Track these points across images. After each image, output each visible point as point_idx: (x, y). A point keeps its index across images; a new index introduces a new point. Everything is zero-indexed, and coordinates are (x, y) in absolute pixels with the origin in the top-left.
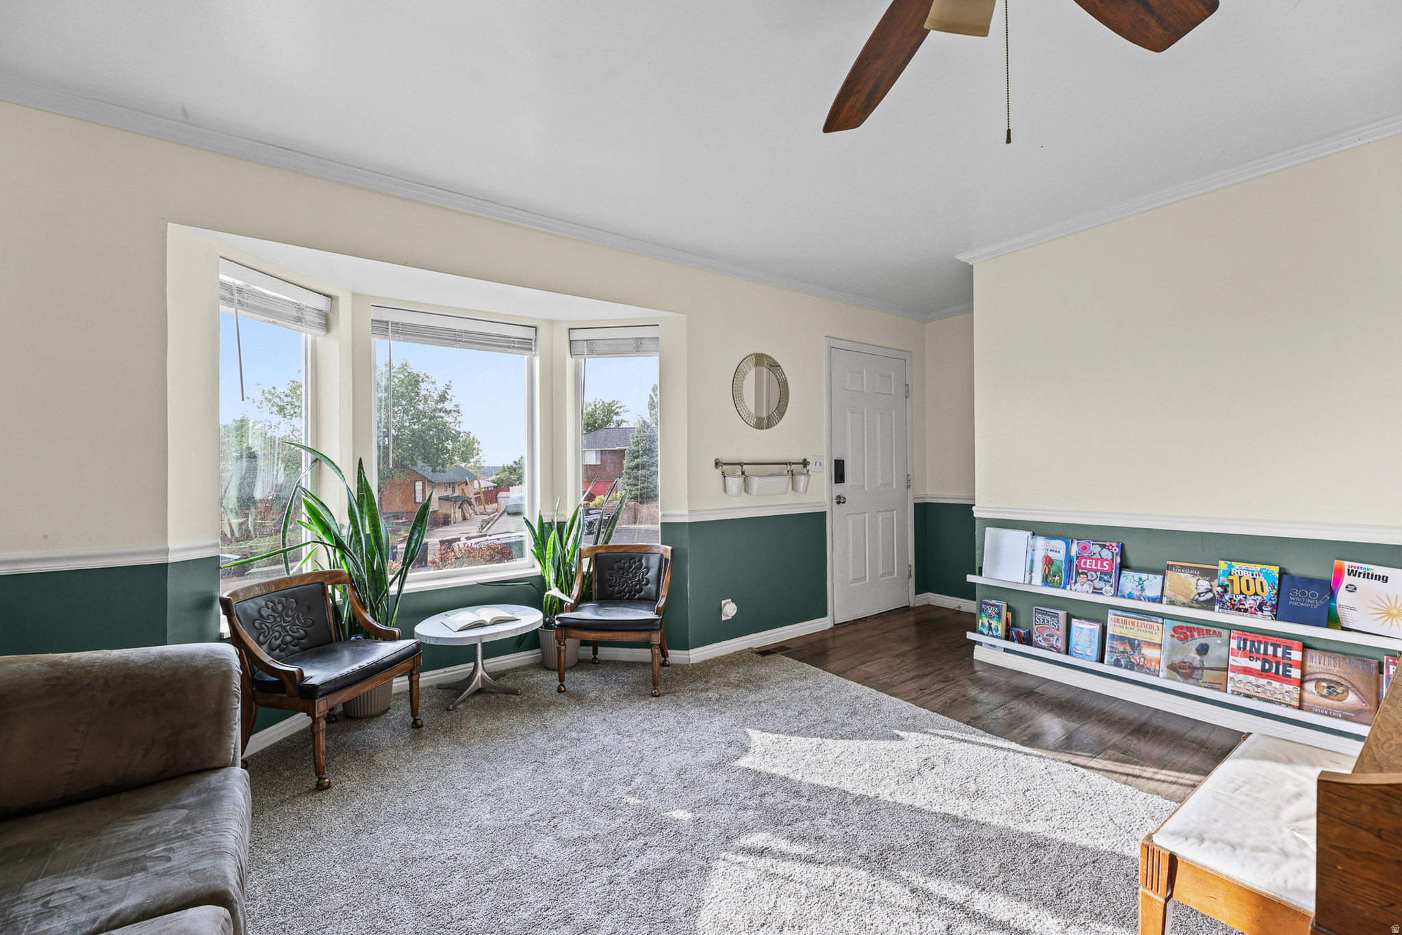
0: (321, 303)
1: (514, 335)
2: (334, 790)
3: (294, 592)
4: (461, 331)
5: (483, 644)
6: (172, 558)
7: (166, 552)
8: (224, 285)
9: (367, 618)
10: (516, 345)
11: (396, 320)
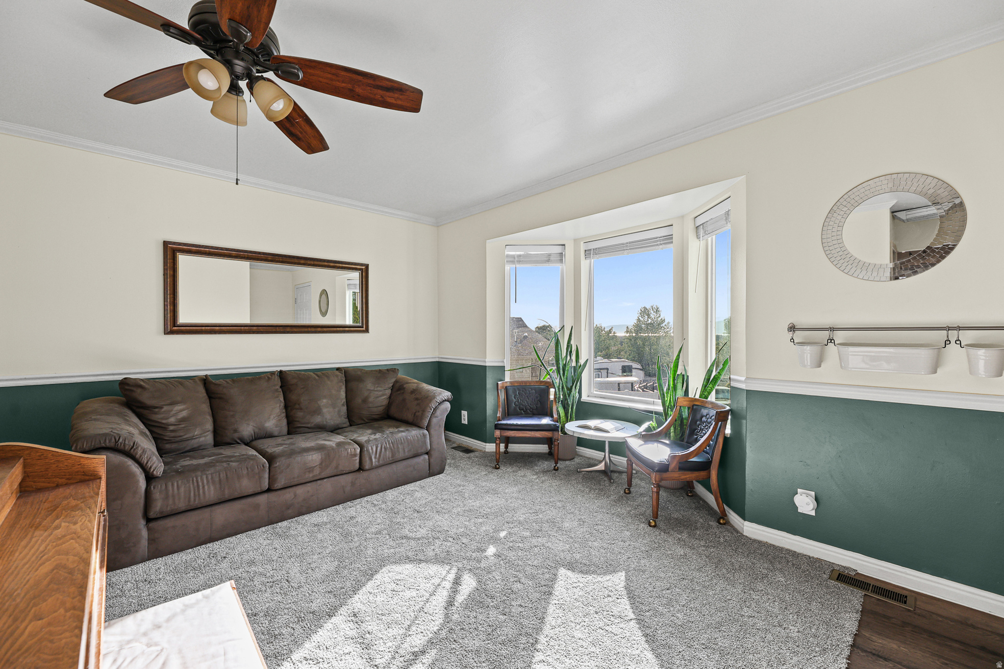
0: (558, 250)
1: (659, 236)
2: (499, 471)
3: (535, 388)
4: (627, 243)
5: (609, 442)
6: (487, 364)
7: (485, 362)
8: (508, 256)
9: (554, 407)
10: (661, 243)
11: (595, 247)
